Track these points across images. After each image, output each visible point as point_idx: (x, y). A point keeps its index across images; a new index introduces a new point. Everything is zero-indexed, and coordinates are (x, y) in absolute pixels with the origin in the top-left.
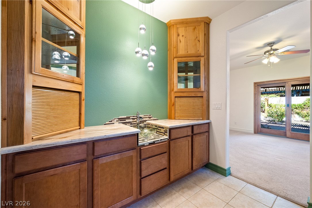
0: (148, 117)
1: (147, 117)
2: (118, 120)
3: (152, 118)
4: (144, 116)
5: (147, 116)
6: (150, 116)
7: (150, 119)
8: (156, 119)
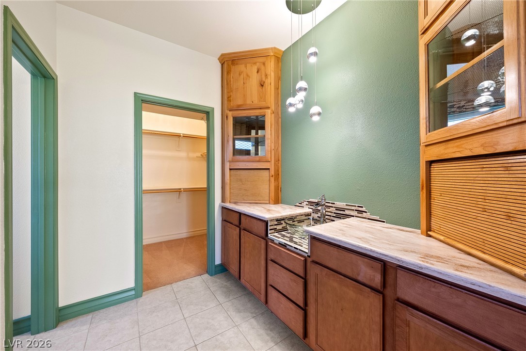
0: (356, 210)
1: (353, 210)
2: (307, 203)
3: (364, 215)
4: (346, 205)
5: (353, 208)
6: (360, 209)
7: (360, 215)
8: (377, 218)
